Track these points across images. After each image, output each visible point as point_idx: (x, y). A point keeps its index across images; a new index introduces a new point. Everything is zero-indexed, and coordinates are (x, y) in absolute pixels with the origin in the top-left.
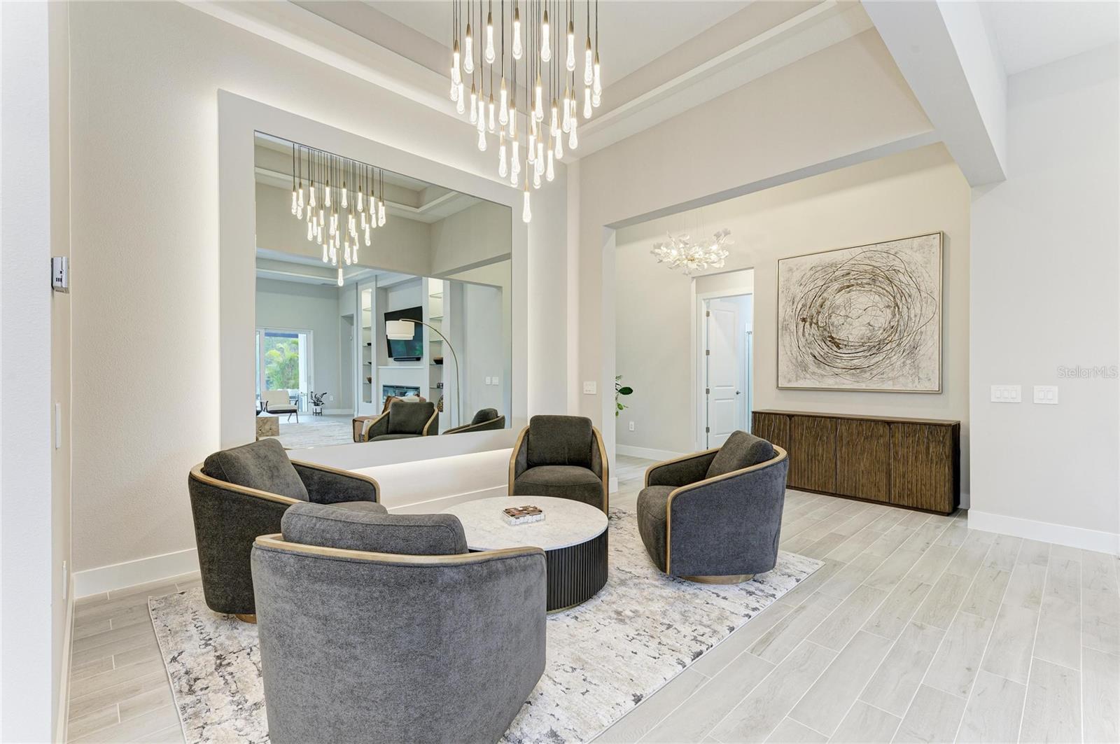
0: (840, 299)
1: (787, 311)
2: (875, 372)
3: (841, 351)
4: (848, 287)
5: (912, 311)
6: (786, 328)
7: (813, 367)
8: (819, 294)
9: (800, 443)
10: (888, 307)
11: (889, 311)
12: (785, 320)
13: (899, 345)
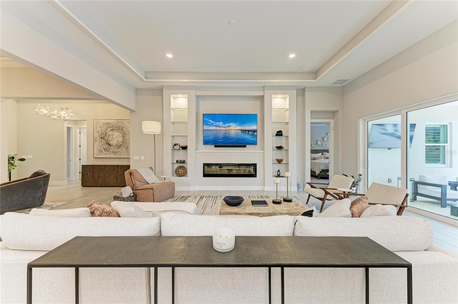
0: (111, 133)
1: (96, 135)
2: (119, 153)
3: (111, 147)
4: (113, 130)
5: (127, 138)
6: (96, 140)
7: (104, 152)
8: (105, 131)
9: (96, 173)
10: (122, 136)
11: (122, 137)
12: (96, 138)
13: (124, 146)
